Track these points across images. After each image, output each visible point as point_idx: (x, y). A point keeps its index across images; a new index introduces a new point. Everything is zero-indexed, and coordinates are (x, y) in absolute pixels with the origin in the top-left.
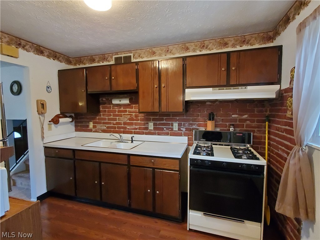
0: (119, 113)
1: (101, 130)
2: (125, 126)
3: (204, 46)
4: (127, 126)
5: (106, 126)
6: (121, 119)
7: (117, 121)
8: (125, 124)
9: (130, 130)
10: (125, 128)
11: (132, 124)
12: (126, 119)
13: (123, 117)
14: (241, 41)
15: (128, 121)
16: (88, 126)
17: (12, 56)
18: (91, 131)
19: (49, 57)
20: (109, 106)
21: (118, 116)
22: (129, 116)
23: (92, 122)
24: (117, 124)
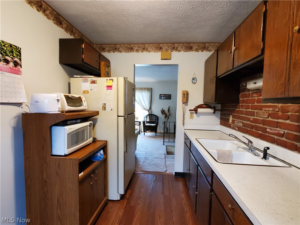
0: (259, 104)
1: (238, 127)
2: (265, 126)
4: (267, 127)
5: (242, 123)
6: (259, 115)
7: (255, 117)
8: (264, 122)
9: (270, 135)
10: (264, 130)
12: (267, 114)
13: (263, 111)
15: (270, 119)
16: (228, 120)
17: (167, 59)
18: (229, 126)
19: (197, 50)
20: (248, 93)
21: (256, 108)
22: (271, 109)
23: (231, 116)
24: (255, 121)
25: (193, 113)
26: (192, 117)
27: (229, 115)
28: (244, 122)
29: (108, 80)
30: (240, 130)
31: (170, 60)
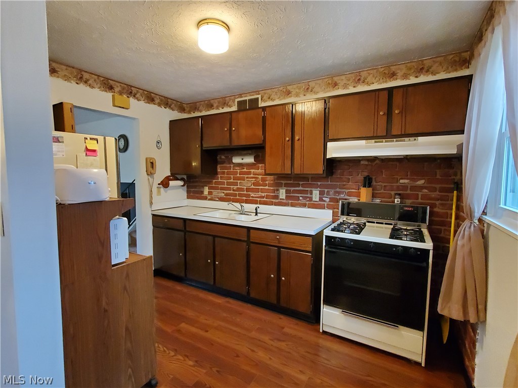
0: (242, 176)
1: (218, 198)
2: (249, 193)
3: (359, 80)
4: (251, 193)
5: (224, 193)
6: (244, 184)
7: (239, 187)
8: (248, 190)
9: (254, 199)
10: (249, 196)
11: (257, 191)
12: (251, 183)
13: (246, 181)
14: (417, 69)
15: (253, 187)
16: (202, 192)
17: (123, 108)
18: (205, 198)
19: (159, 105)
20: (228, 165)
21: (239, 179)
22: (254, 179)
23: (207, 187)
24: (238, 189)
25: (160, 188)
26: (159, 193)
27: (203, 187)
28: (225, 192)
29: (89, 139)
30: (222, 199)
31: (126, 110)
